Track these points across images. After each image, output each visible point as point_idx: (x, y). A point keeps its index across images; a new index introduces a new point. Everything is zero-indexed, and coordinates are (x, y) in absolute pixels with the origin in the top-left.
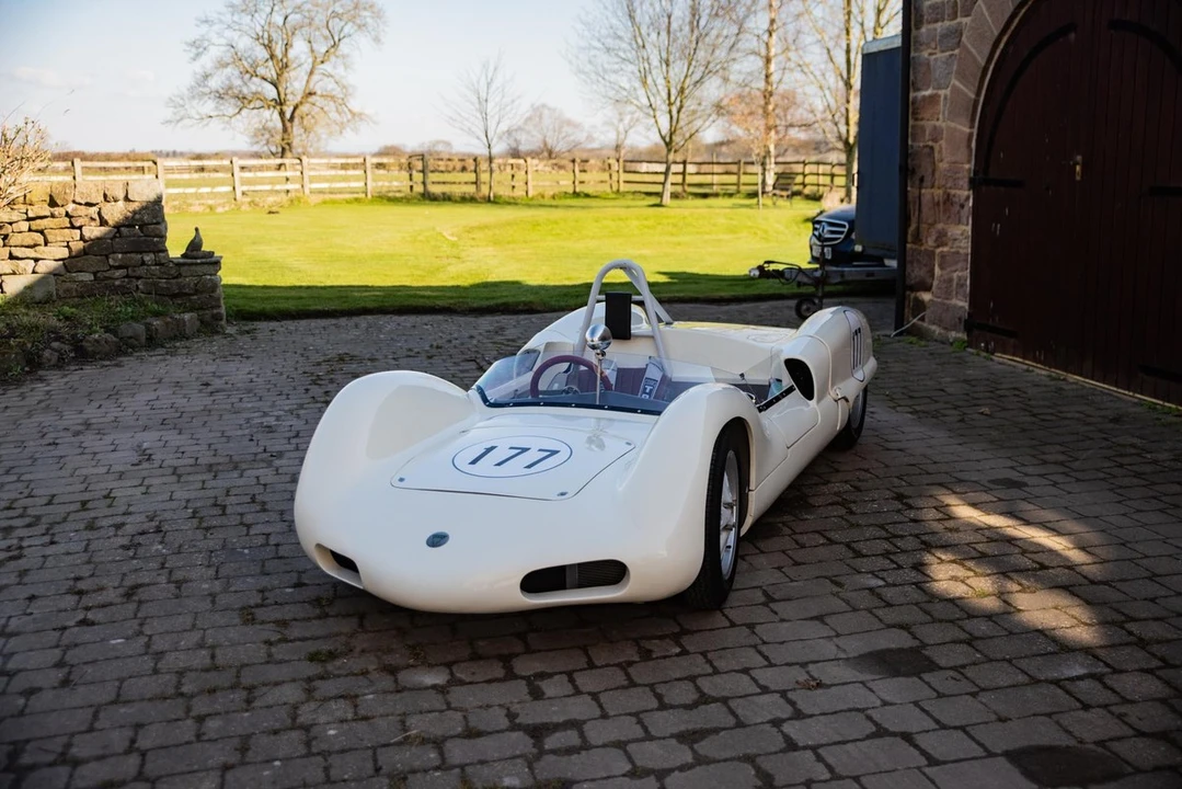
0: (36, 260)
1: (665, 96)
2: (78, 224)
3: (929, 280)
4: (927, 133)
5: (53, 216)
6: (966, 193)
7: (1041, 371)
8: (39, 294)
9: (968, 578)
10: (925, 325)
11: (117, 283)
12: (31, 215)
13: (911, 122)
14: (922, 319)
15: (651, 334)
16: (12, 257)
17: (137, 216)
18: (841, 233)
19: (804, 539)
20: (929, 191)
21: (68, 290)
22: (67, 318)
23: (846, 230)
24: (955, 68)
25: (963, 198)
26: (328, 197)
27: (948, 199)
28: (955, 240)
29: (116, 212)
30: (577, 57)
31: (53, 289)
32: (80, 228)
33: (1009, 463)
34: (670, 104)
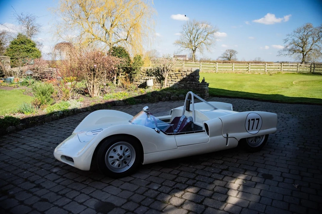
0: (175, 81)
2: (183, 75)
5: (179, 74)
11: (188, 87)
12: (176, 73)
16: (172, 81)
21: (180, 87)
26: (287, 72)
29: (189, 73)
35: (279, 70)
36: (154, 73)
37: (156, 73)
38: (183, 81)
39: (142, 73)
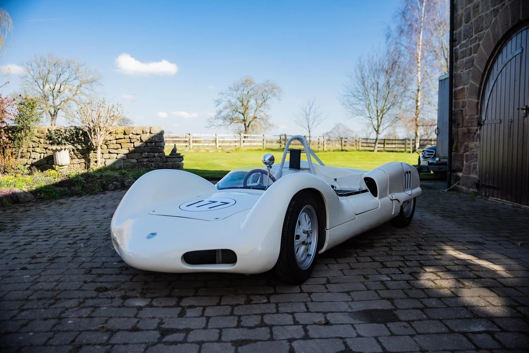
0: (117, 154)
1: (376, 113)
2: (132, 141)
3: (461, 167)
4: (460, 104)
5: (124, 138)
6: (476, 128)
7: (509, 204)
8: (117, 166)
9: (436, 280)
10: (460, 186)
11: (145, 163)
12: (117, 138)
13: (454, 101)
14: (459, 184)
15: (308, 168)
16: (109, 153)
17: (153, 139)
18: (432, 155)
19: (362, 259)
20: (461, 128)
21: (127, 165)
22: (123, 174)
23: (434, 153)
24: (471, 76)
25: (475, 130)
26: (249, 148)
27: (469, 131)
28: (472, 149)
29: (146, 137)
30: (343, 99)
31: (122, 164)
32: (133, 143)
33: (480, 236)
34: (378, 116)
35: (236, 144)
36: (66, 139)
37: (73, 138)
38: (135, 152)
39: (37, 140)
